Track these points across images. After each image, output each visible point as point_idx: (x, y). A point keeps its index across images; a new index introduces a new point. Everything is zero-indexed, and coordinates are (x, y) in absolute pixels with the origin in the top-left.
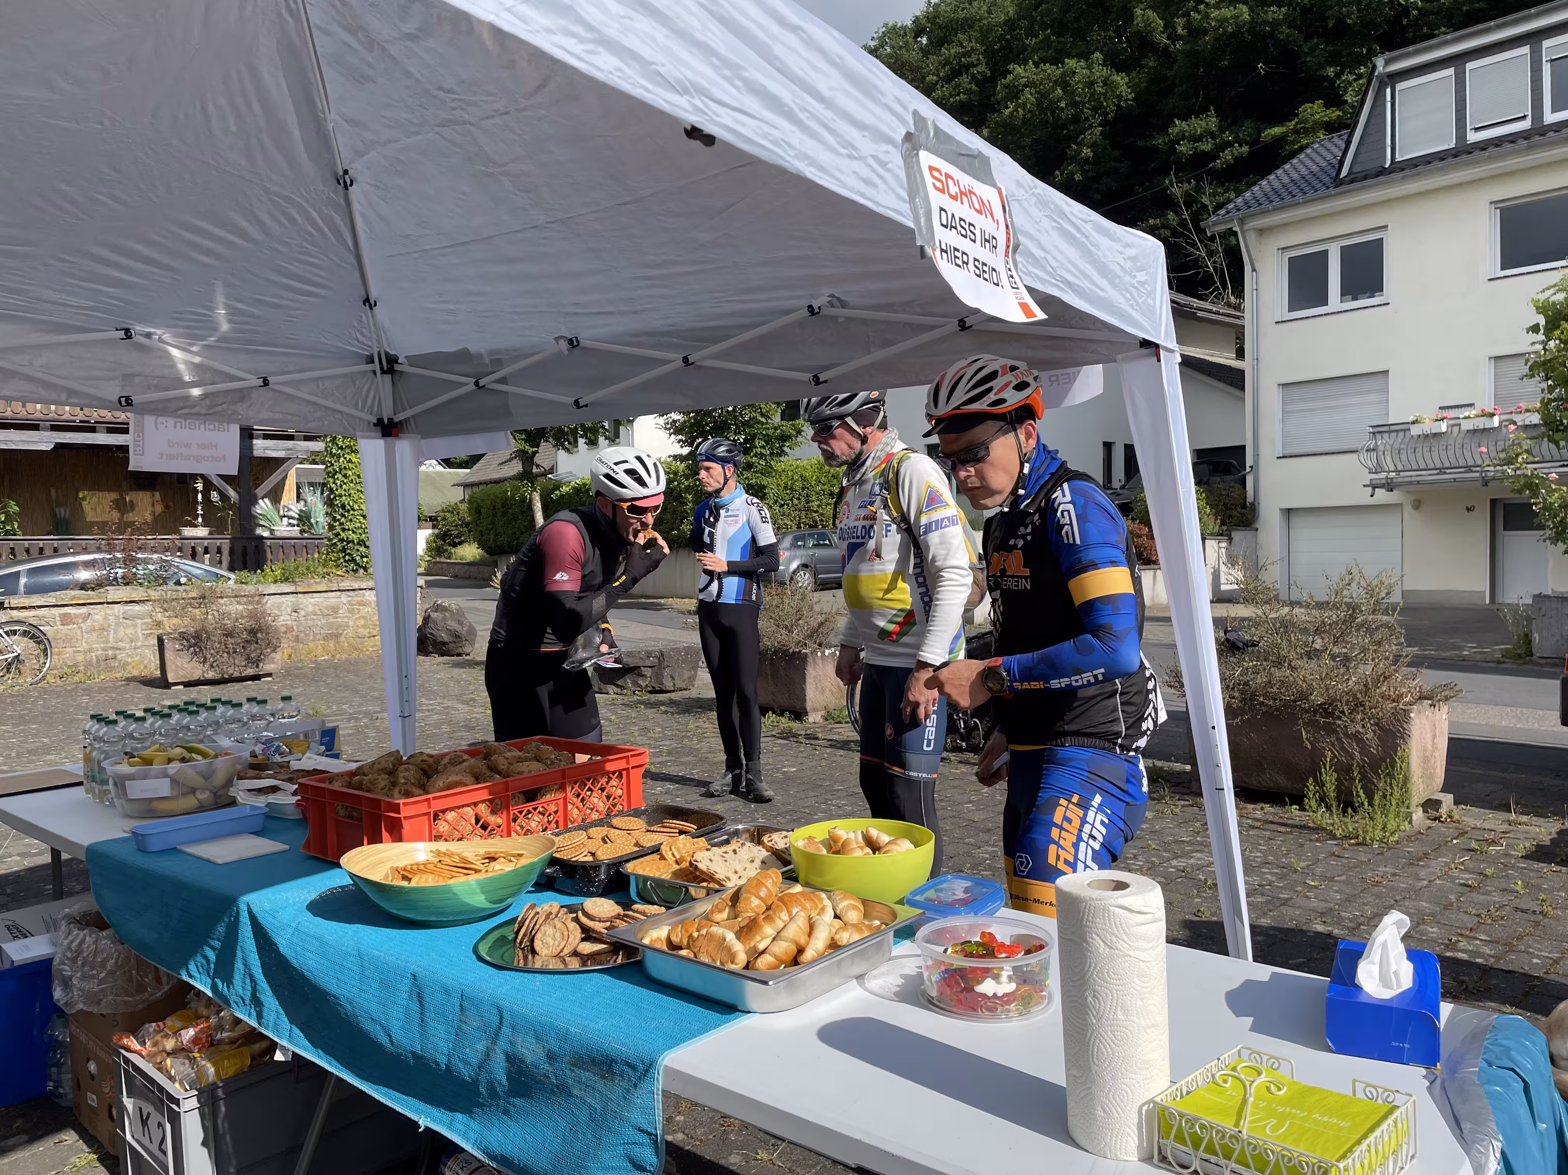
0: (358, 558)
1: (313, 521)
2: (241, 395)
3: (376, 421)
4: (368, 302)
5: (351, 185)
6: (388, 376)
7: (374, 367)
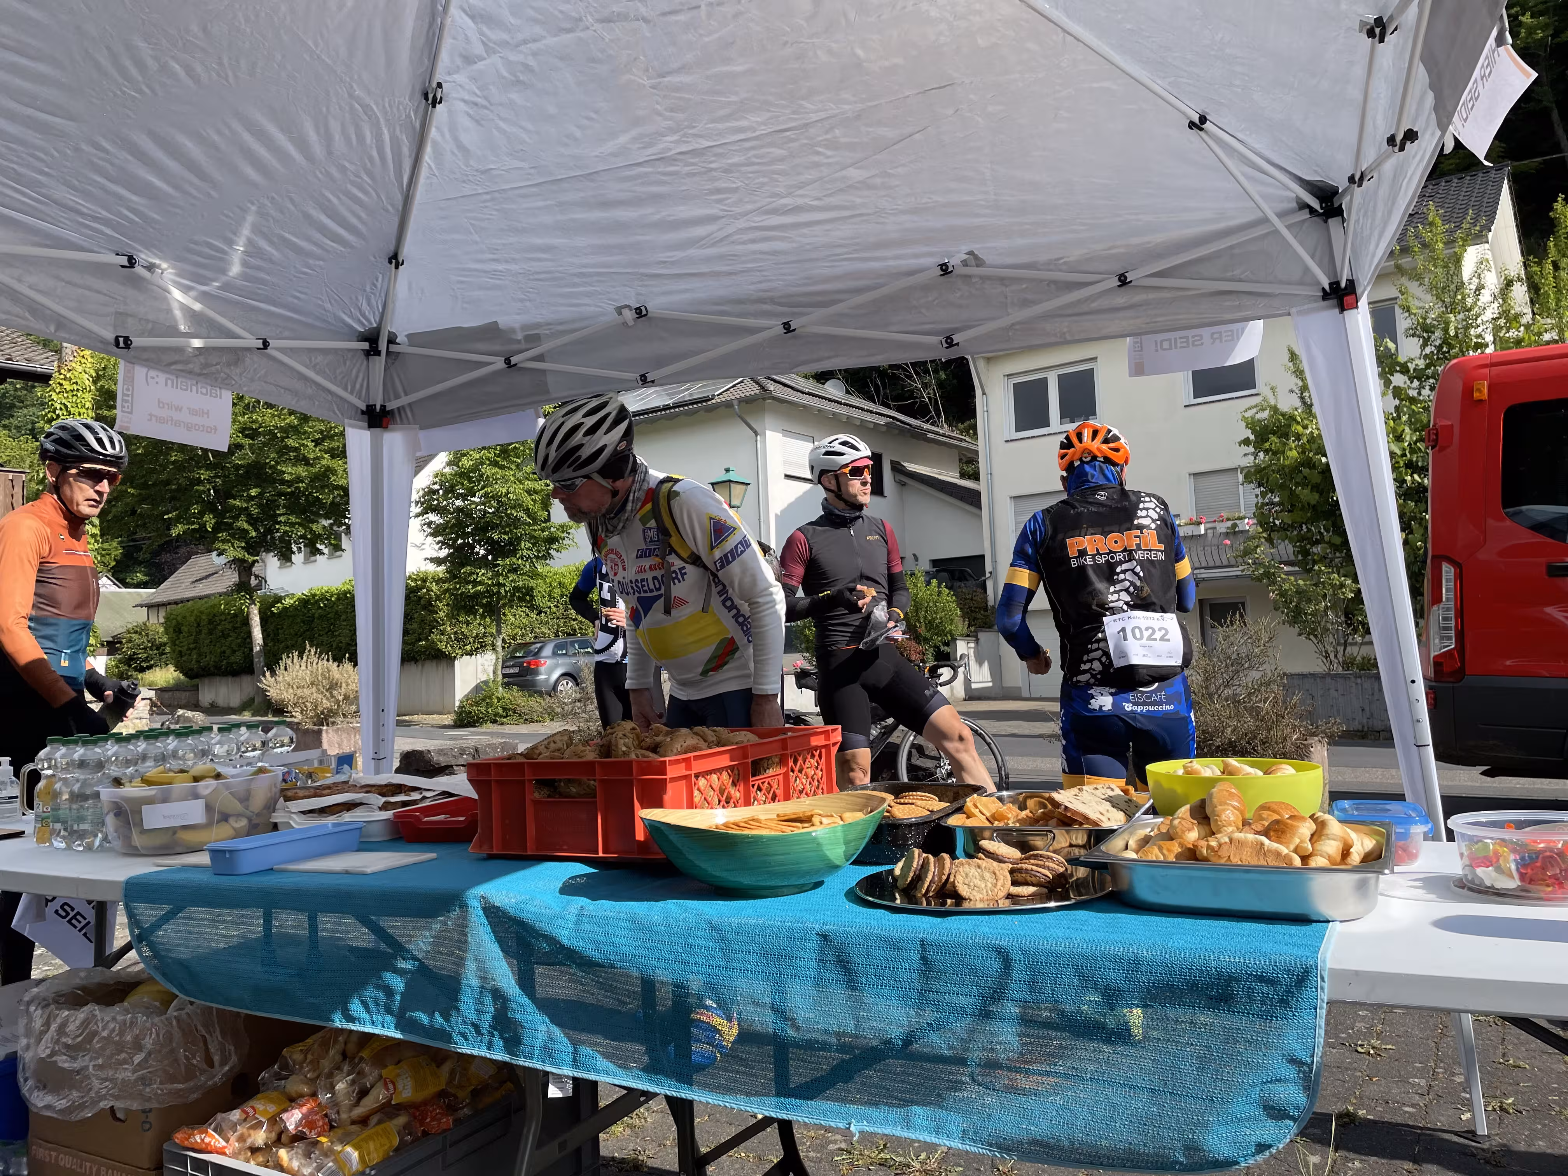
2: (237, 355)
3: (364, 408)
4: (395, 260)
5: (440, 102)
6: (377, 358)
7: (366, 345)
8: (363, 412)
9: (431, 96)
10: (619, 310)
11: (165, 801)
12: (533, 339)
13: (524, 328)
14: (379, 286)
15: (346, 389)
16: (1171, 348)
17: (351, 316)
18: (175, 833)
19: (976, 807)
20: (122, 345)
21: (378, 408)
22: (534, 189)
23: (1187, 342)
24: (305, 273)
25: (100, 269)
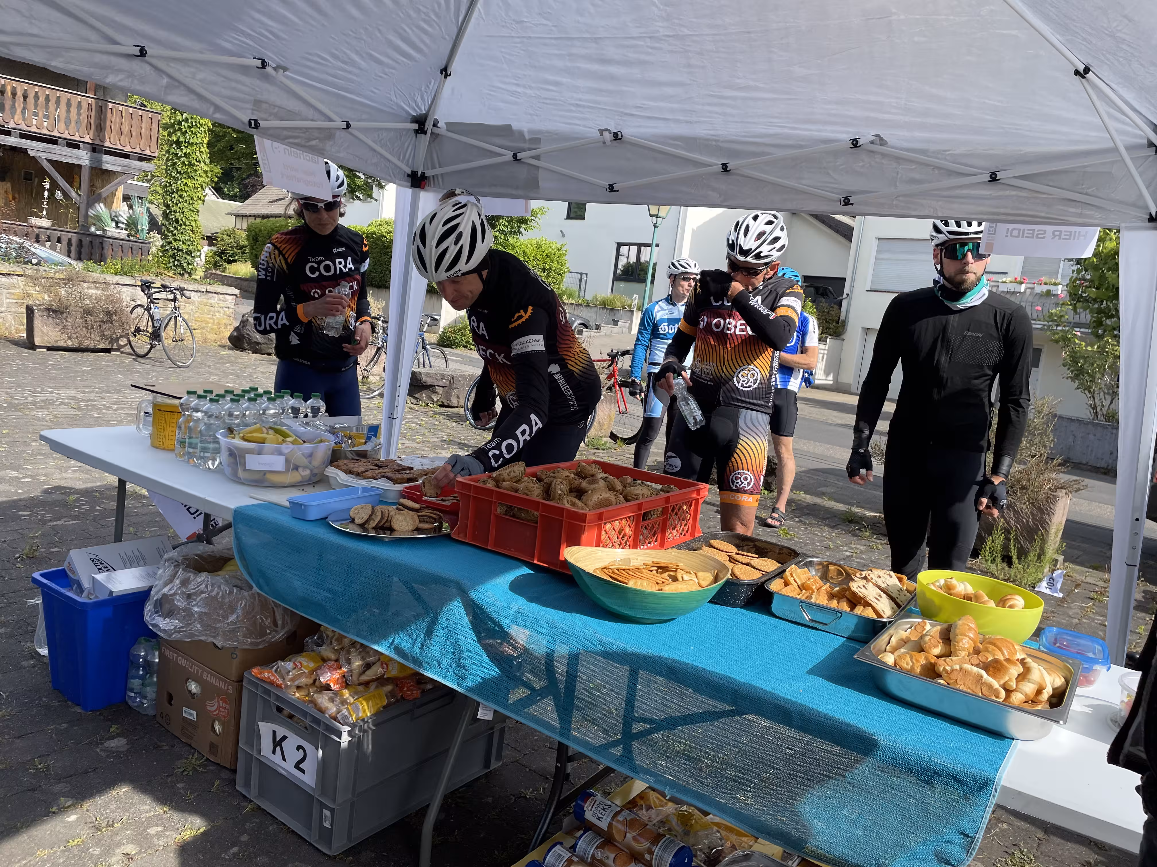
0: (185, 265)
1: (139, 228)
2: (328, 134)
3: (410, 173)
4: (445, 71)
6: (423, 135)
7: (416, 126)
8: (408, 176)
10: (601, 132)
11: (260, 453)
12: (536, 141)
13: (530, 132)
14: (431, 87)
15: (399, 160)
16: (1018, 236)
17: (409, 105)
18: (265, 474)
19: (792, 576)
20: (253, 126)
21: (419, 174)
22: (553, 41)
23: (1033, 234)
24: (381, 77)
25: (244, 69)
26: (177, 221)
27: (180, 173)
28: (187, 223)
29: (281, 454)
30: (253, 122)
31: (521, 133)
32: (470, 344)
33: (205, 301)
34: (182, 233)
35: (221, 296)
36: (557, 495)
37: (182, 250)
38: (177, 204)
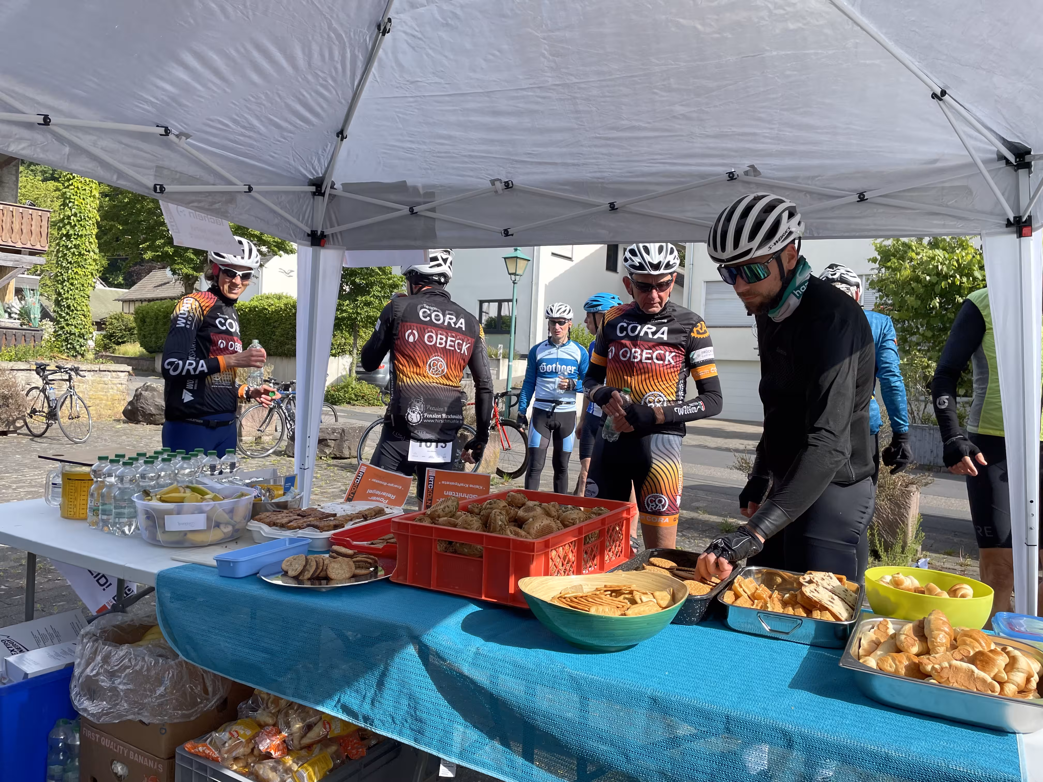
0: (78, 347)
1: (32, 316)
2: (231, 197)
3: (310, 233)
4: (341, 134)
5: (388, 32)
6: (321, 198)
7: (313, 189)
8: (308, 235)
9: (382, 28)
10: (493, 182)
11: (179, 513)
12: (430, 194)
13: (424, 187)
14: (327, 151)
15: (298, 220)
17: (306, 169)
18: (185, 534)
19: (741, 586)
20: (158, 191)
21: (319, 233)
22: (447, 98)
24: (279, 141)
26: (69, 307)
27: (70, 263)
28: (79, 308)
29: (201, 512)
30: (158, 187)
31: (415, 189)
32: (353, 400)
33: (98, 379)
34: (74, 318)
35: (114, 374)
36: (498, 526)
37: (75, 334)
38: (68, 291)
